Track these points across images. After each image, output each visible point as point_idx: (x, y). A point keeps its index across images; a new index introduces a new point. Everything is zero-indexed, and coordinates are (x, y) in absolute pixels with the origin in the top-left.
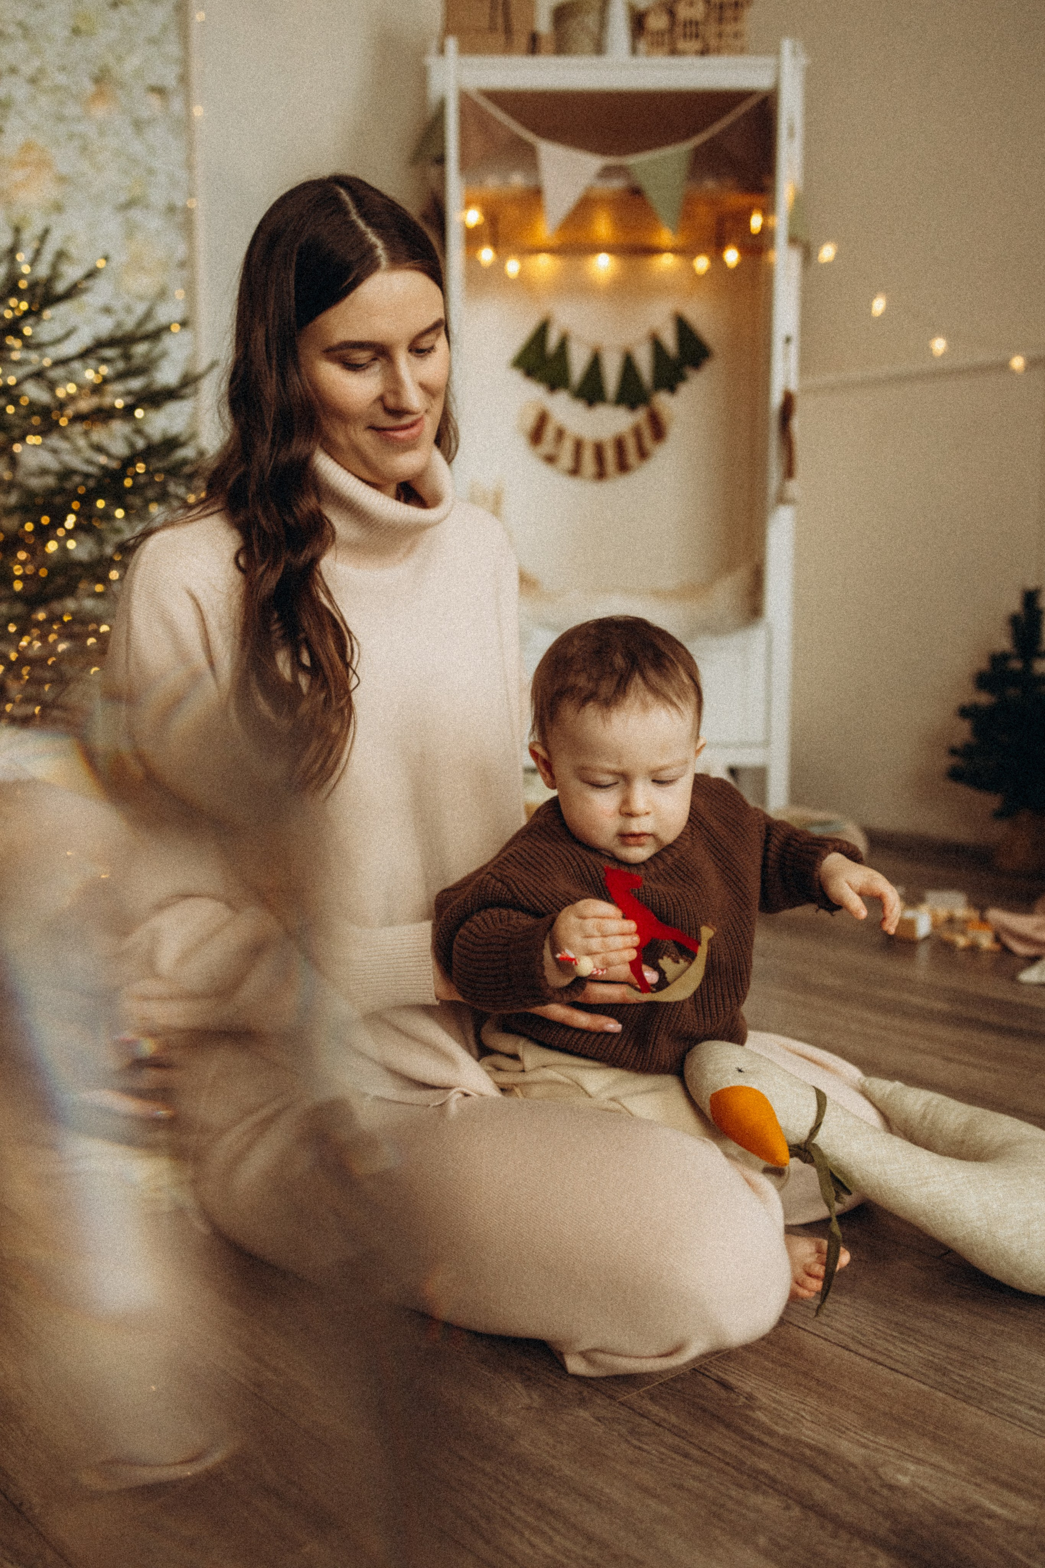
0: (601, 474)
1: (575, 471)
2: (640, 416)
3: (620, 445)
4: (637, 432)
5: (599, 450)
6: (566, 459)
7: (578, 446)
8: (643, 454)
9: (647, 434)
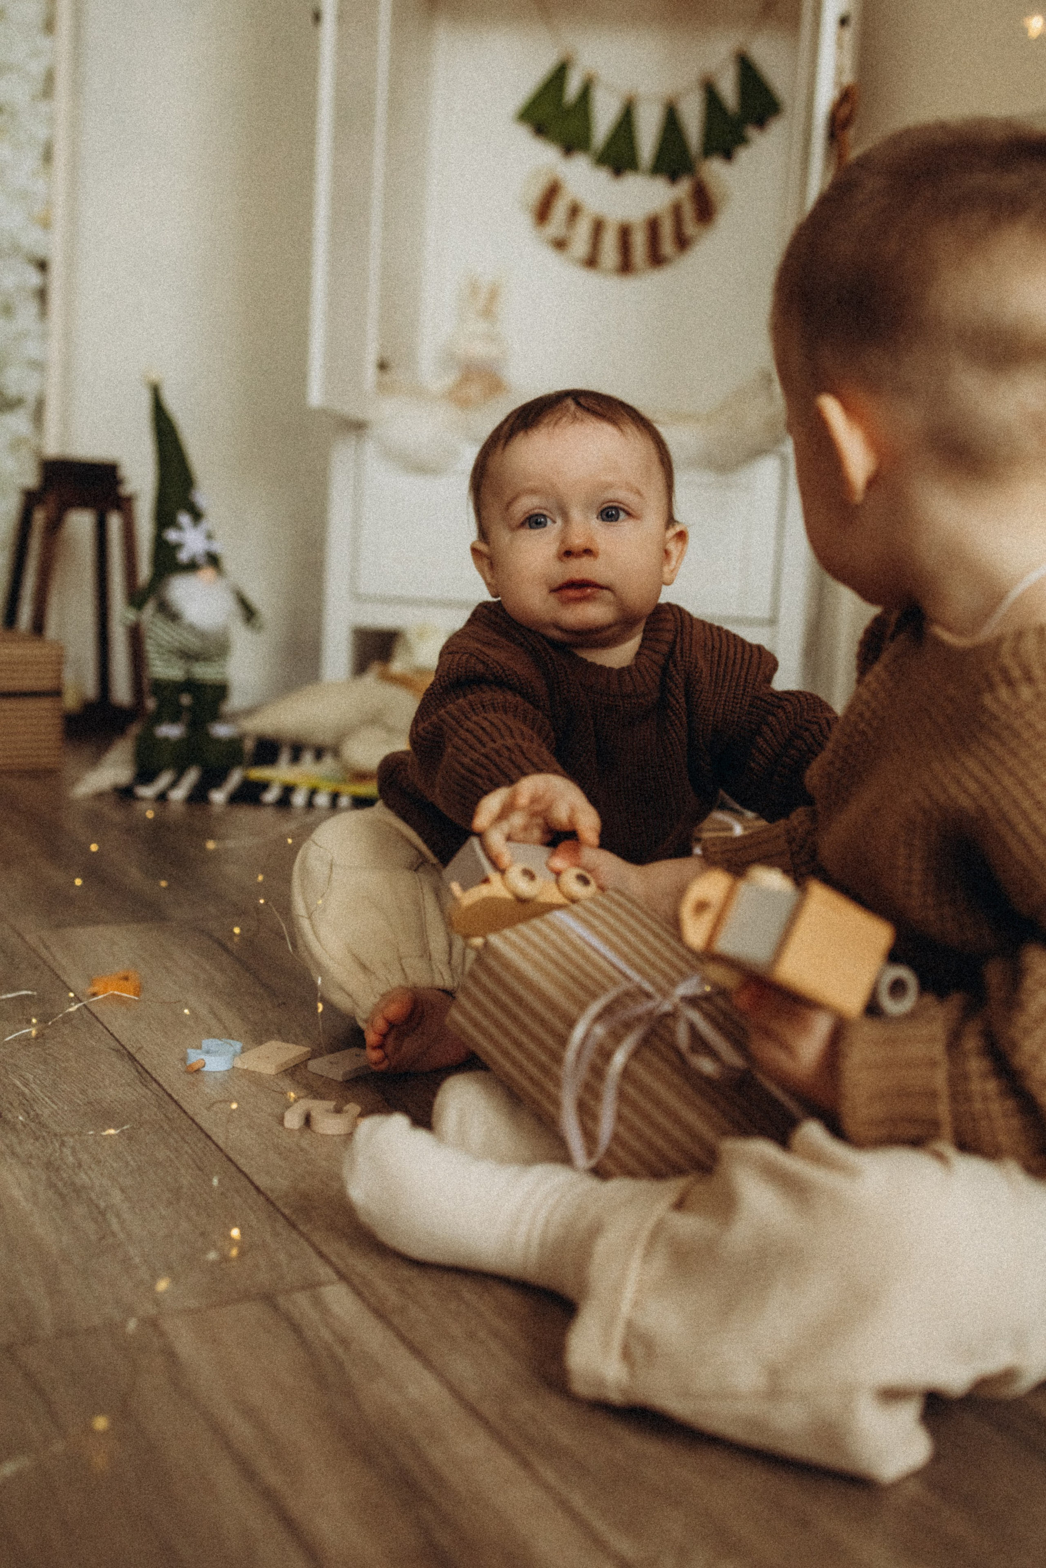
0: (626, 267)
1: (592, 262)
2: (683, 189)
3: (653, 226)
4: (677, 210)
5: (625, 233)
6: (580, 245)
7: (598, 227)
8: (683, 243)
9: (689, 212)
